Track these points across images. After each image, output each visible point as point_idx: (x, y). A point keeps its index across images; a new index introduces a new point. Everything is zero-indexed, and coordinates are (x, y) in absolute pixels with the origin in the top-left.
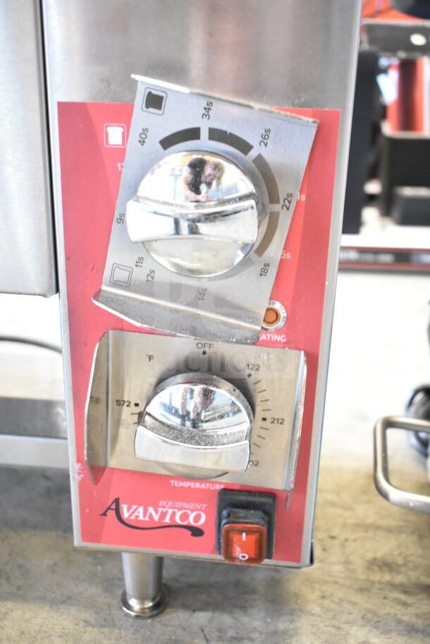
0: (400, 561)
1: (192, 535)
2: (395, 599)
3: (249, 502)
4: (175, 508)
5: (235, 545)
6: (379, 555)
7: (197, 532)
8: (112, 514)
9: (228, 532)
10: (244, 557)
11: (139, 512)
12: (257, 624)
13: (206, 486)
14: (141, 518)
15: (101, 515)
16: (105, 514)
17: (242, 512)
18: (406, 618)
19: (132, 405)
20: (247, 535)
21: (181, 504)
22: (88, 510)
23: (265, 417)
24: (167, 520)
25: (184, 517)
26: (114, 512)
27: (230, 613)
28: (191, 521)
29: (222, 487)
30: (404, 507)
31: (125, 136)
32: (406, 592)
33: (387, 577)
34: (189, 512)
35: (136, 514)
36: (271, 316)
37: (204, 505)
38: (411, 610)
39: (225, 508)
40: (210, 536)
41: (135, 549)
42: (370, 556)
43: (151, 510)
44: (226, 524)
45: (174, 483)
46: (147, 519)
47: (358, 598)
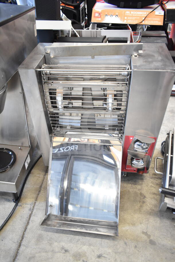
7: (135, 170)
8: (125, 169)
14: (128, 169)
24: (131, 169)
25: (133, 169)
33: (155, 176)
38: (158, 181)
47: (151, 179)
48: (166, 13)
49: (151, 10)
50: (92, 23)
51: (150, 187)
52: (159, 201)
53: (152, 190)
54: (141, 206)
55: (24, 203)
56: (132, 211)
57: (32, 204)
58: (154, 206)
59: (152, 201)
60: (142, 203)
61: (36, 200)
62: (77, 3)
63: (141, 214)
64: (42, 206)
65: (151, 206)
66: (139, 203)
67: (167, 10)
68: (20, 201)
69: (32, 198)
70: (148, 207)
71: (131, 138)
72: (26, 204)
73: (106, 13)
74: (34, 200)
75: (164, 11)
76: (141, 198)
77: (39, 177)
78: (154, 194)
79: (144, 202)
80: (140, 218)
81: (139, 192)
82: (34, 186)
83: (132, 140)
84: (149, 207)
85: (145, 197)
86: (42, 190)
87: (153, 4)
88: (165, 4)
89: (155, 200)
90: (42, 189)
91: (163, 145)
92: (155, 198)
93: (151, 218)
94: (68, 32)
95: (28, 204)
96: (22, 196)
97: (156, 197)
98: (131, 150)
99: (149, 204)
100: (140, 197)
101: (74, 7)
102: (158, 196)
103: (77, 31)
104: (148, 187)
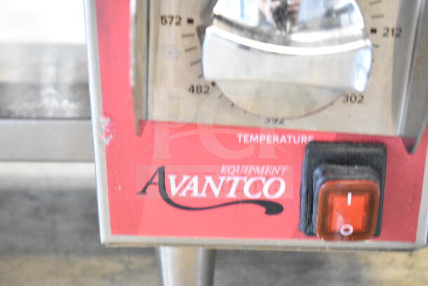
1: (268, 212)
3: (351, 154)
4: (243, 175)
5: (336, 213)
7: (273, 208)
8: (153, 191)
9: (326, 194)
10: (347, 230)
11: (192, 185)
13: (287, 139)
14: (195, 193)
15: (138, 193)
16: (144, 191)
19: (184, 22)
20: (353, 195)
21: (252, 168)
22: (120, 187)
23: (374, 26)
24: (232, 194)
25: (256, 187)
26: (157, 188)
29: (311, 138)
34: (263, 180)
35: (188, 188)
37: (284, 169)
39: (316, 166)
41: (186, 239)
43: (209, 180)
44: (323, 182)
45: (242, 139)
46: (203, 194)
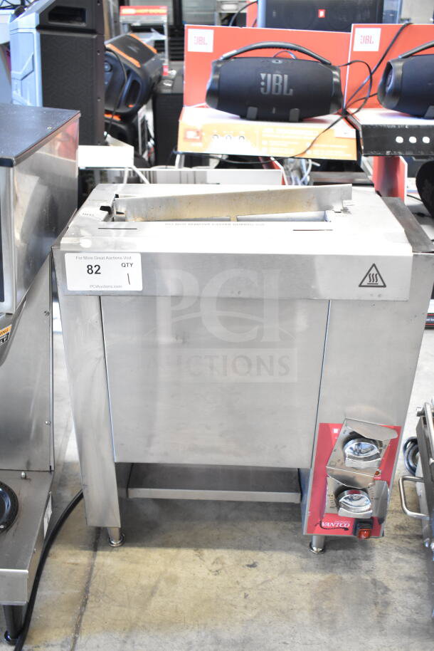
0: (407, 526)
2: (406, 541)
6: (398, 523)
7: (346, 529)
8: (318, 525)
11: (328, 524)
12: (360, 553)
14: (328, 526)
15: (314, 525)
16: (316, 525)
17: (364, 524)
18: (410, 548)
24: (337, 526)
25: (343, 525)
27: (349, 550)
28: (345, 526)
30: (412, 517)
31: (339, 432)
32: (409, 538)
33: (402, 533)
34: (344, 523)
36: (377, 473)
37: (350, 522)
38: (412, 545)
39: (357, 524)
40: (351, 531)
42: (395, 524)
46: (330, 526)
47: (393, 541)
48: (361, 133)
49: (324, 126)
50: (179, 153)
51: (395, 562)
52: (425, 596)
53: (401, 568)
54: (382, 615)
55: (40, 642)
56: (359, 631)
57: (65, 644)
58: (415, 609)
59: (409, 597)
60: (383, 606)
61: (77, 630)
62: (128, 107)
63: (386, 635)
64: (98, 646)
65: (409, 611)
66: (373, 607)
67: (362, 126)
68: (27, 638)
69: (64, 626)
70: (400, 616)
71: (336, 431)
72: (48, 646)
73: (215, 132)
74: (69, 632)
75: (355, 130)
76: (377, 593)
77: (77, 564)
78: (410, 578)
79: (387, 604)
80: (385, 646)
81: (368, 578)
82: (66, 592)
83: (337, 435)
84: (403, 615)
85: (386, 589)
86: (92, 601)
87: (327, 113)
88: (353, 114)
89: (416, 596)
90: (91, 598)
91: (407, 450)
92: (412, 589)
93: (412, 643)
94: (118, 175)
95: (52, 645)
96: (32, 624)
97: (415, 587)
98: (334, 466)
99: (403, 607)
100: (374, 590)
101: (120, 118)
102: (420, 584)
103: (142, 172)
104: (391, 563)
